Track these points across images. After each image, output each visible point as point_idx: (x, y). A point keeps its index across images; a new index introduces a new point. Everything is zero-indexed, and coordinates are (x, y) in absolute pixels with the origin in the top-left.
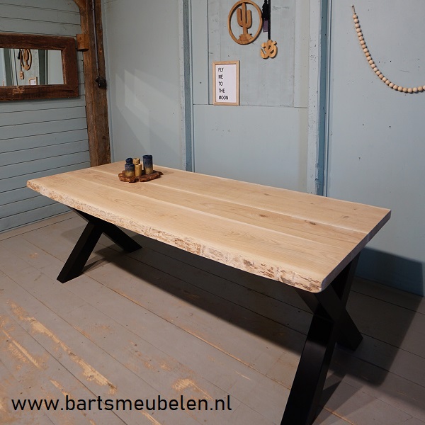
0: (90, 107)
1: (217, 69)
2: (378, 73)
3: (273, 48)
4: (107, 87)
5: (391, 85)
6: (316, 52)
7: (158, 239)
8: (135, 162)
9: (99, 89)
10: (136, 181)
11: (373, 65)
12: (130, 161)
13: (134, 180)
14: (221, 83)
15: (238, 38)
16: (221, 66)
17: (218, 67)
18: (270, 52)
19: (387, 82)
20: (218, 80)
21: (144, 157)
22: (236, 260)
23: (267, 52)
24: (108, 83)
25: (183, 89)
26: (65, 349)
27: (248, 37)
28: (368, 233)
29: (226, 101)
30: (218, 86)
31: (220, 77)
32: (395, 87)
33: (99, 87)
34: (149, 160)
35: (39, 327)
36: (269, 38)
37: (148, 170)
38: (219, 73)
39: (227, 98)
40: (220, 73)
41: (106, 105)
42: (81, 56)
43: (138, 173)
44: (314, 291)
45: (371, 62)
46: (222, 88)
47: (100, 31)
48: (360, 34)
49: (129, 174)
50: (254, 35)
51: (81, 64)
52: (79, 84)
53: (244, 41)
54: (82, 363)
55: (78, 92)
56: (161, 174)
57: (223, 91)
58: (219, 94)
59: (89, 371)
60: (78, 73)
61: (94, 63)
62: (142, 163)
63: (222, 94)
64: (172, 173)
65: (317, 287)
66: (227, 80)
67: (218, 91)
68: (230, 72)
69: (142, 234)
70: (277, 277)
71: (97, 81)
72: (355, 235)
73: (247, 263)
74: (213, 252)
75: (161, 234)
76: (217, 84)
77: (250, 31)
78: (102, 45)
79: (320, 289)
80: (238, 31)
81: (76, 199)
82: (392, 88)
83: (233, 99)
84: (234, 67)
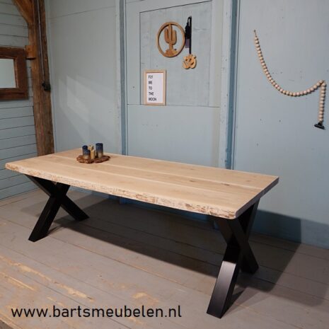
0: (37, 106)
1: (147, 77)
2: (272, 81)
3: (193, 60)
4: (52, 90)
5: (281, 90)
6: (227, 65)
7: (123, 196)
8: (89, 148)
9: (45, 92)
10: (92, 162)
11: (269, 76)
12: (85, 148)
13: (91, 162)
14: (150, 88)
15: (165, 52)
16: (151, 74)
17: (148, 75)
18: (191, 64)
19: (279, 88)
20: (148, 85)
21: (97, 144)
22: (180, 204)
23: (188, 64)
24: (52, 87)
25: (120, 92)
26: (50, 280)
27: (174, 52)
28: (263, 189)
29: (155, 102)
30: (148, 90)
31: (150, 82)
32: (284, 92)
33: (45, 90)
34: (100, 146)
35: (26, 269)
36: (190, 53)
37: (100, 155)
38: (148, 80)
39: (155, 99)
40: (150, 80)
41: (50, 104)
42: (29, 63)
43: (92, 157)
44: (231, 218)
45: (267, 73)
46: (151, 91)
47: (45, 43)
48: (259, 52)
49: (86, 157)
50: (178, 50)
51: (29, 71)
52: (28, 87)
53: (170, 54)
54: (65, 287)
55: (28, 94)
56: (109, 157)
57: (152, 94)
58: (149, 96)
59: (71, 291)
60: (27, 78)
61: (40, 70)
62: (95, 149)
63: (151, 96)
64: (116, 157)
65: (233, 216)
66: (156, 86)
67: (148, 93)
68: (158, 79)
69: (111, 194)
70: (208, 212)
71: (43, 85)
72: (255, 190)
73: (188, 205)
74: (164, 201)
75: (125, 193)
76: (148, 88)
77: (175, 47)
78: (47, 55)
79: (235, 217)
80: (165, 46)
81: (53, 174)
82: (282, 92)
83: (160, 100)
84: (162, 75)
